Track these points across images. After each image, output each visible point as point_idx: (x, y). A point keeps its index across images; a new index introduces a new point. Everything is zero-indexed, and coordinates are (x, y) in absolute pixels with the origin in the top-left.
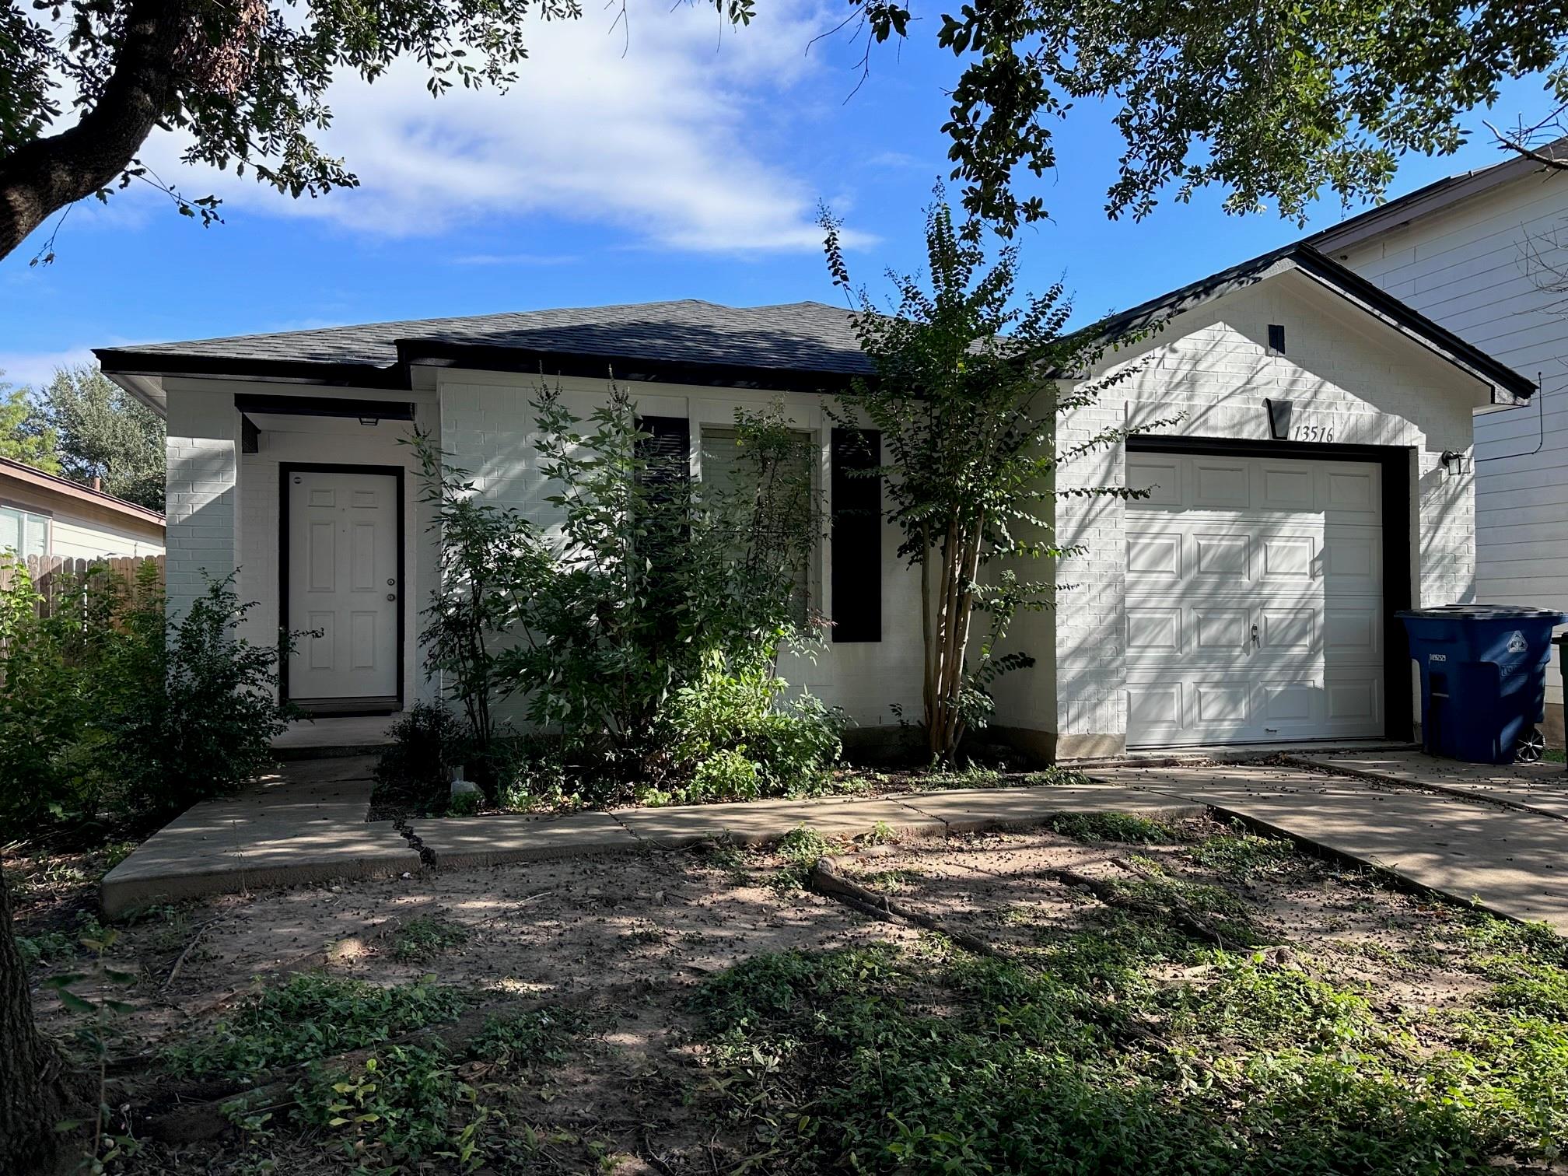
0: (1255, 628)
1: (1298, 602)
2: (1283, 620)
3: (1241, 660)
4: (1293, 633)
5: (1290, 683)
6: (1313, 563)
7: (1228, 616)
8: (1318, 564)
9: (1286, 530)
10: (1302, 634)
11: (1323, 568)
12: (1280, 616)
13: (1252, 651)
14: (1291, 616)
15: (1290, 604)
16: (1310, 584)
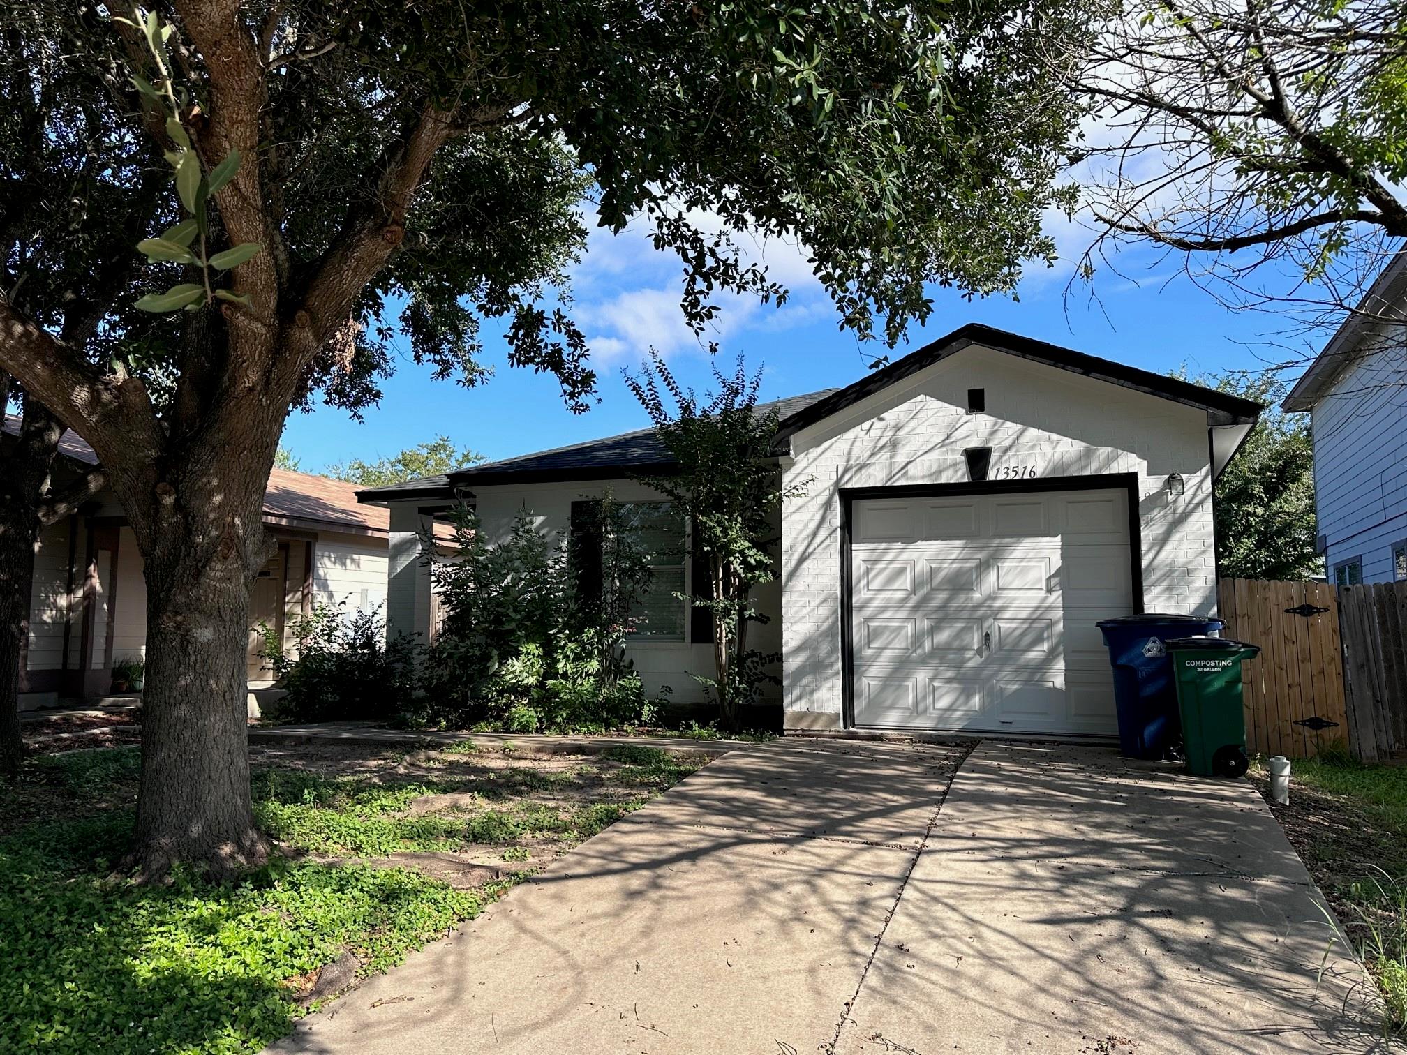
0: (987, 635)
1: (1033, 613)
2: (1016, 628)
3: (974, 661)
4: (1027, 640)
5: (1026, 682)
6: (1048, 580)
7: (959, 625)
8: (1054, 581)
9: (1018, 553)
10: (1039, 640)
11: (1060, 583)
12: (1014, 625)
13: (985, 654)
14: (1026, 625)
15: (1024, 615)
16: (1046, 598)
